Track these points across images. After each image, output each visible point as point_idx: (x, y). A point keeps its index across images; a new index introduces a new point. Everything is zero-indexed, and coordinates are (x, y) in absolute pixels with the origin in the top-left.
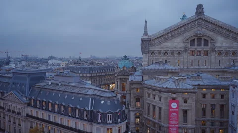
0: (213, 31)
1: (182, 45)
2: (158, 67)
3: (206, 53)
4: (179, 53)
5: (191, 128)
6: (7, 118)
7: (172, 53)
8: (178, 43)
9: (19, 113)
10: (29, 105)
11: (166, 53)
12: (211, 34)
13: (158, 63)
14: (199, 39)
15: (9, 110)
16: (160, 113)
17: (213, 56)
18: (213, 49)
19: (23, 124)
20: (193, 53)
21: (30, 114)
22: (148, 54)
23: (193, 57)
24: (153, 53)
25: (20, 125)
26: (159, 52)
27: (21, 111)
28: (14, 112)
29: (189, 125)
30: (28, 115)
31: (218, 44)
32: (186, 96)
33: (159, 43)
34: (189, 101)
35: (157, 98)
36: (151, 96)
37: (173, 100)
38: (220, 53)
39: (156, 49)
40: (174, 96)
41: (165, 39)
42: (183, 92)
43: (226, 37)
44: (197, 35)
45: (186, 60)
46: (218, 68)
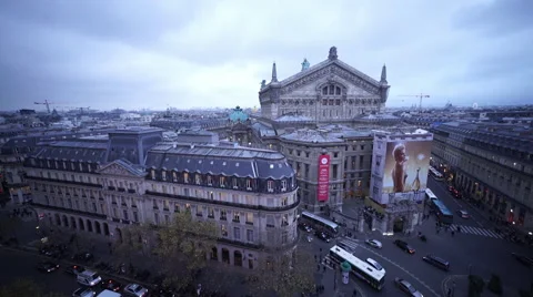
0: (345, 78)
1: (314, 93)
2: (292, 119)
3: (338, 102)
4: (311, 103)
5: (340, 183)
6: (109, 200)
7: (304, 102)
8: (309, 91)
9: (131, 191)
10: (148, 178)
11: (297, 102)
12: (343, 81)
13: (291, 114)
15: (111, 188)
16: (307, 170)
17: (345, 105)
18: (345, 97)
19: (140, 205)
20: (325, 102)
21: (151, 189)
23: (325, 107)
24: (284, 102)
25: (134, 206)
26: (291, 101)
27: (134, 188)
28: (121, 190)
29: (339, 181)
30: (147, 192)
31: (349, 93)
32: (336, 149)
33: (290, 91)
34: (339, 155)
35: (303, 154)
36: (295, 152)
37: (324, 155)
38: (351, 102)
39: (287, 97)
40: (324, 150)
41: (297, 87)
42: (333, 146)
43: (357, 84)
44: (330, 82)
45: (318, 110)
46: (349, 118)
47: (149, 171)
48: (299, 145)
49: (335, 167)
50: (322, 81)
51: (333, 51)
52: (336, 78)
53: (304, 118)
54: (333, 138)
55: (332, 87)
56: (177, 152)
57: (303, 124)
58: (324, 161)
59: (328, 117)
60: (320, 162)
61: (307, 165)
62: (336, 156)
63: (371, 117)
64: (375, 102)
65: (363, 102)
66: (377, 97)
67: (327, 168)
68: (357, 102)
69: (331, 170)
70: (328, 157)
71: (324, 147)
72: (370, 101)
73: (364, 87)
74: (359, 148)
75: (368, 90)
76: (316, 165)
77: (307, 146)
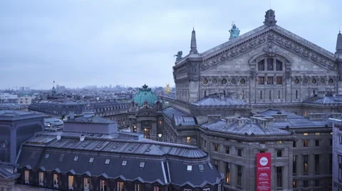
0: (287, 48)
1: (247, 68)
2: (217, 102)
3: (280, 80)
4: (243, 81)
7: (234, 80)
8: (240, 65)
10: (19, 181)
11: (224, 81)
12: (285, 52)
13: (215, 96)
16: (239, 175)
17: (289, 84)
18: (288, 74)
20: (262, 80)
22: (198, 82)
23: (262, 87)
26: (215, 79)
31: (294, 68)
32: (280, 145)
33: (215, 65)
34: (285, 153)
35: (233, 152)
36: (222, 148)
37: (263, 153)
38: (297, 80)
39: (210, 73)
40: (263, 146)
41: (223, 60)
42: (276, 140)
43: (304, 57)
44: (267, 54)
45: (253, 91)
46: (295, 101)
47: (21, 171)
48: (227, 139)
49: (279, 170)
50: (257, 53)
51: (270, 15)
52: (275, 48)
53: (234, 102)
54: (275, 129)
55: (270, 60)
56: (61, 145)
57: (233, 110)
58: (264, 161)
59: (268, 101)
60: (257, 162)
61: (239, 167)
62: (279, 154)
63: (326, 100)
64: (331, 80)
65: (315, 80)
66: (333, 74)
67: (268, 172)
68: (306, 80)
69: (274, 174)
70: (268, 156)
71: (263, 142)
72: (323, 80)
73: (314, 61)
74: (312, 143)
75: (321, 65)
76: (252, 166)
77: (239, 141)
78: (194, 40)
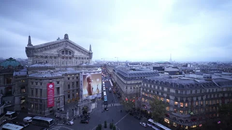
0: (73, 48)
1: (57, 53)
2: (40, 65)
3: (70, 58)
4: (55, 58)
5: (62, 96)
7: (51, 57)
8: (54, 52)
11: (46, 57)
12: (72, 49)
13: (41, 63)
14: (67, 51)
16: (41, 92)
17: (73, 59)
18: (73, 56)
20: (63, 58)
22: (32, 57)
23: (63, 60)
24: (37, 57)
26: (42, 57)
29: (61, 95)
31: (75, 54)
32: (58, 80)
33: (41, 51)
34: (60, 83)
35: (39, 84)
36: (35, 83)
37: (51, 83)
38: (77, 58)
39: (39, 54)
40: (51, 81)
41: (46, 49)
43: (79, 51)
44: (65, 49)
45: (59, 61)
46: (76, 65)
48: (36, 79)
49: (59, 88)
50: (61, 48)
51: (66, 36)
52: (68, 47)
58: (51, 86)
60: (48, 87)
61: (41, 90)
62: (58, 83)
63: (84, 65)
64: (88, 59)
65: (82, 58)
66: (88, 57)
67: (53, 90)
68: (80, 58)
69: (55, 90)
70: (53, 84)
71: (51, 79)
72: (85, 58)
73: (82, 52)
74: (75, 78)
75: (85, 54)
76: (46, 89)
77: (41, 80)
78: (30, 40)
